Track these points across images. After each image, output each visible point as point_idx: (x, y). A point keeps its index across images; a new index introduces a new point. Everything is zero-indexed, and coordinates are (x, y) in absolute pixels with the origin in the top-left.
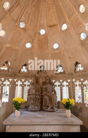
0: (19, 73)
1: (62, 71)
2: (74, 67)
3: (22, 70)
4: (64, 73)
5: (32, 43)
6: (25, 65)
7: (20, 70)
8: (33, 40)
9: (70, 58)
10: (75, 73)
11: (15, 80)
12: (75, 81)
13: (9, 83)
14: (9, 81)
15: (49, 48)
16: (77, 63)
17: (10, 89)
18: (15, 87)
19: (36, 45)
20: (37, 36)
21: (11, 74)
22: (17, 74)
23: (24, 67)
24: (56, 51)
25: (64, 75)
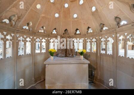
0: (51, 34)
1: (79, 33)
2: (87, 30)
3: (53, 33)
4: (80, 34)
5: (59, 14)
6: (55, 29)
7: (52, 32)
8: (60, 11)
9: (84, 24)
10: (87, 34)
11: (49, 39)
12: (87, 39)
13: (45, 41)
14: (45, 39)
15: (71, 17)
16: (89, 28)
17: (46, 44)
18: (49, 43)
19: (62, 15)
20: (63, 8)
21: (46, 35)
22: (50, 35)
23: (54, 30)
24: (75, 20)
25: (80, 35)
